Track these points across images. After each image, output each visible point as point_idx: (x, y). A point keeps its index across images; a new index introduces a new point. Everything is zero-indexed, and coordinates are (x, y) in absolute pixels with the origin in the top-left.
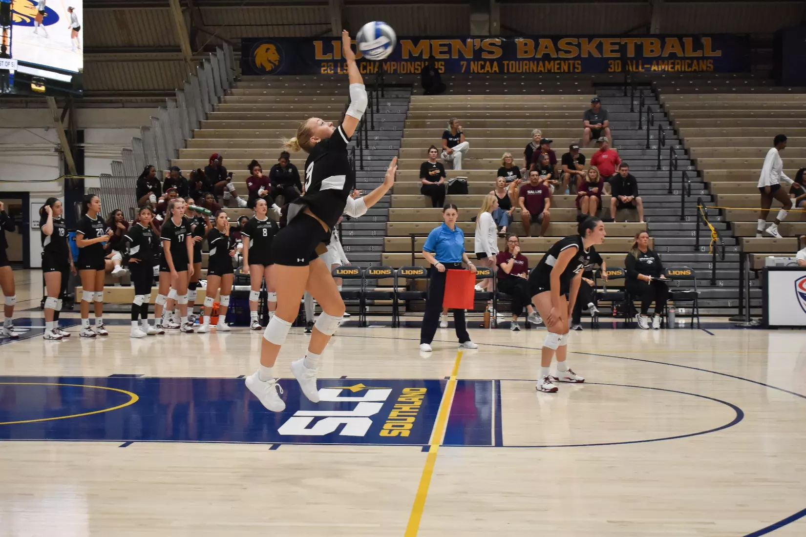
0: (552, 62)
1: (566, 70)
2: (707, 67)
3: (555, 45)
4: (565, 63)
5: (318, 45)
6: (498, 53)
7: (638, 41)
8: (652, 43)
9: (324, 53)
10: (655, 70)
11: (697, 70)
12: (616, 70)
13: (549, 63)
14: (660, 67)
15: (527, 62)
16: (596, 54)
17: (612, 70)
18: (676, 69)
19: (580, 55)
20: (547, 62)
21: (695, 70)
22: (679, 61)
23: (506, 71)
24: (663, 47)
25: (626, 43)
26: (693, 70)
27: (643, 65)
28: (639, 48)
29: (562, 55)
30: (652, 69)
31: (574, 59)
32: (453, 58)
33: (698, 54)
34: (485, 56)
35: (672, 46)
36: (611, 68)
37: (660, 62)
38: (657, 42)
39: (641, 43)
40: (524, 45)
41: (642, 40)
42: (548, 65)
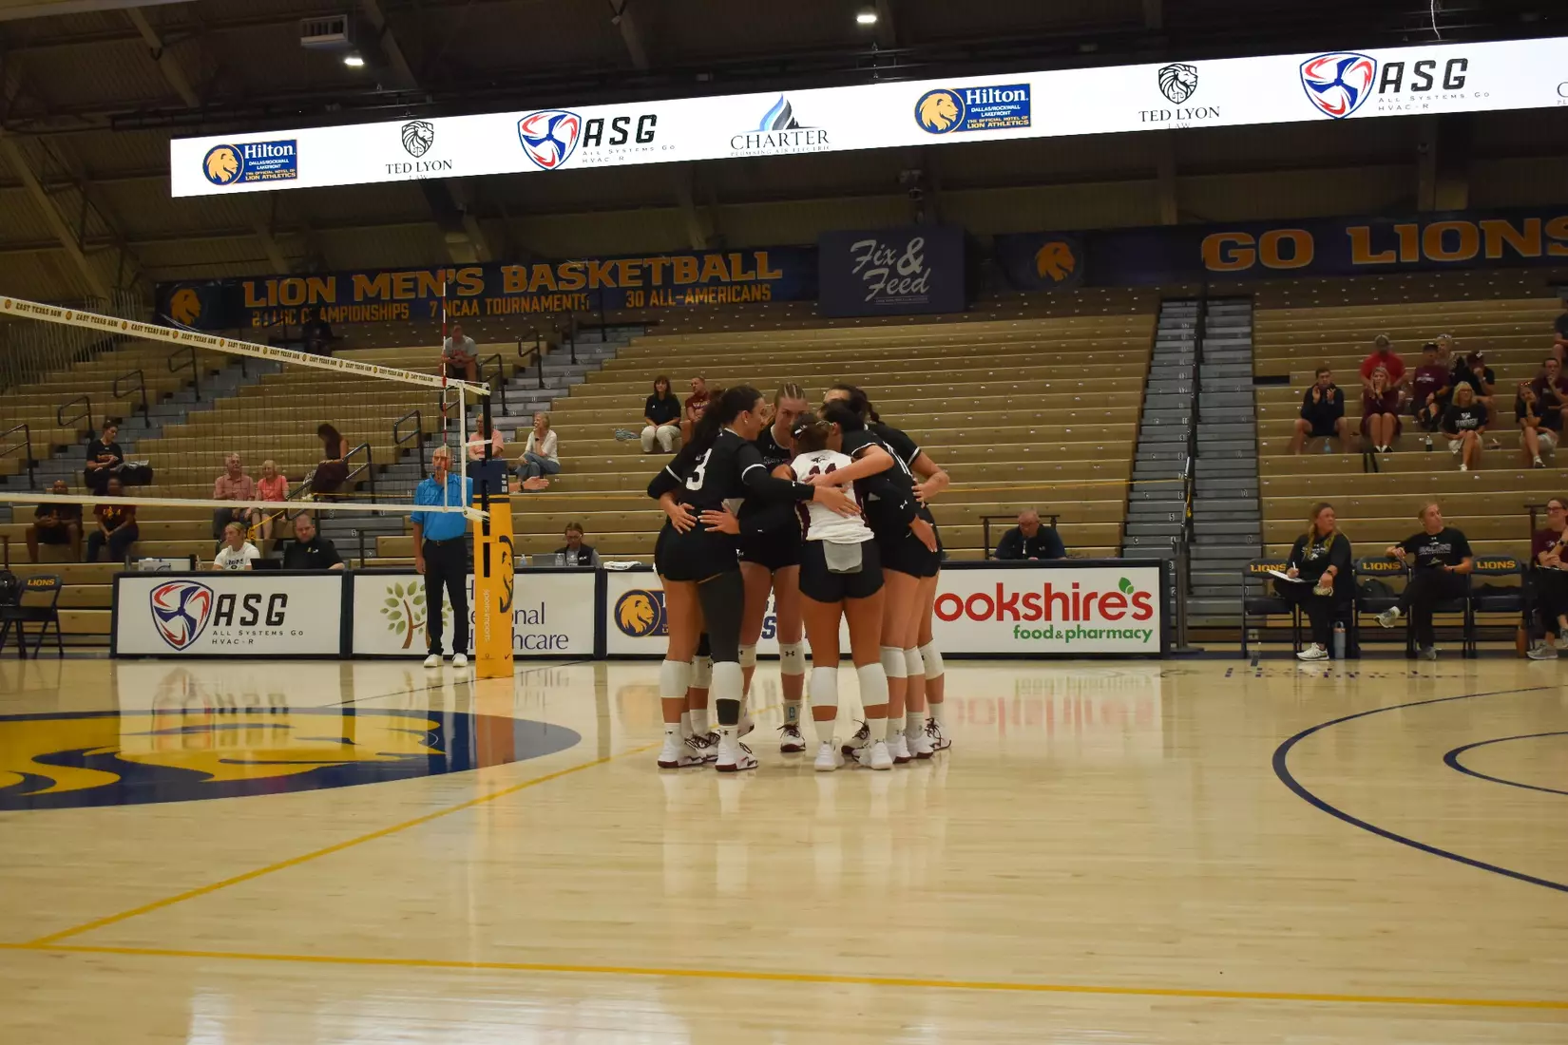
0: (550, 297)
1: (569, 306)
2: (762, 294)
3: (554, 271)
4: (567, 298)
5: (249, 287)
6: (479, 288)
7: (665, 260)
8: (685, 264)
9: (257, 299)
10: (690, 303)
11: (749, 299)
12: (637, 305)
13: (547, 298)
14: (697, 297)
15: (517, 299)
16: (611, 284)
17: (633, 304)
18: (719, 300)
19: (587, 284)
20: (543, 298)
21: (746, 299)
22: (724, 288)
23: (489, 313)
24: (701, 268)
25: (650, 265)
26: (742, 299)
27: (673, 295)
28: (668, 271)
29: (563, 286)
30: (686, 301)
31: (579, 291)
32: (420, 296)
33: (751, 276)
34: (462, 292)
35: (714, 265)
36: (630, 303)
37: (697, 290)
38: (693, 261)
39: (672, 265)
40: (513, 274)
41: (674, 260)
42: (546, 303)
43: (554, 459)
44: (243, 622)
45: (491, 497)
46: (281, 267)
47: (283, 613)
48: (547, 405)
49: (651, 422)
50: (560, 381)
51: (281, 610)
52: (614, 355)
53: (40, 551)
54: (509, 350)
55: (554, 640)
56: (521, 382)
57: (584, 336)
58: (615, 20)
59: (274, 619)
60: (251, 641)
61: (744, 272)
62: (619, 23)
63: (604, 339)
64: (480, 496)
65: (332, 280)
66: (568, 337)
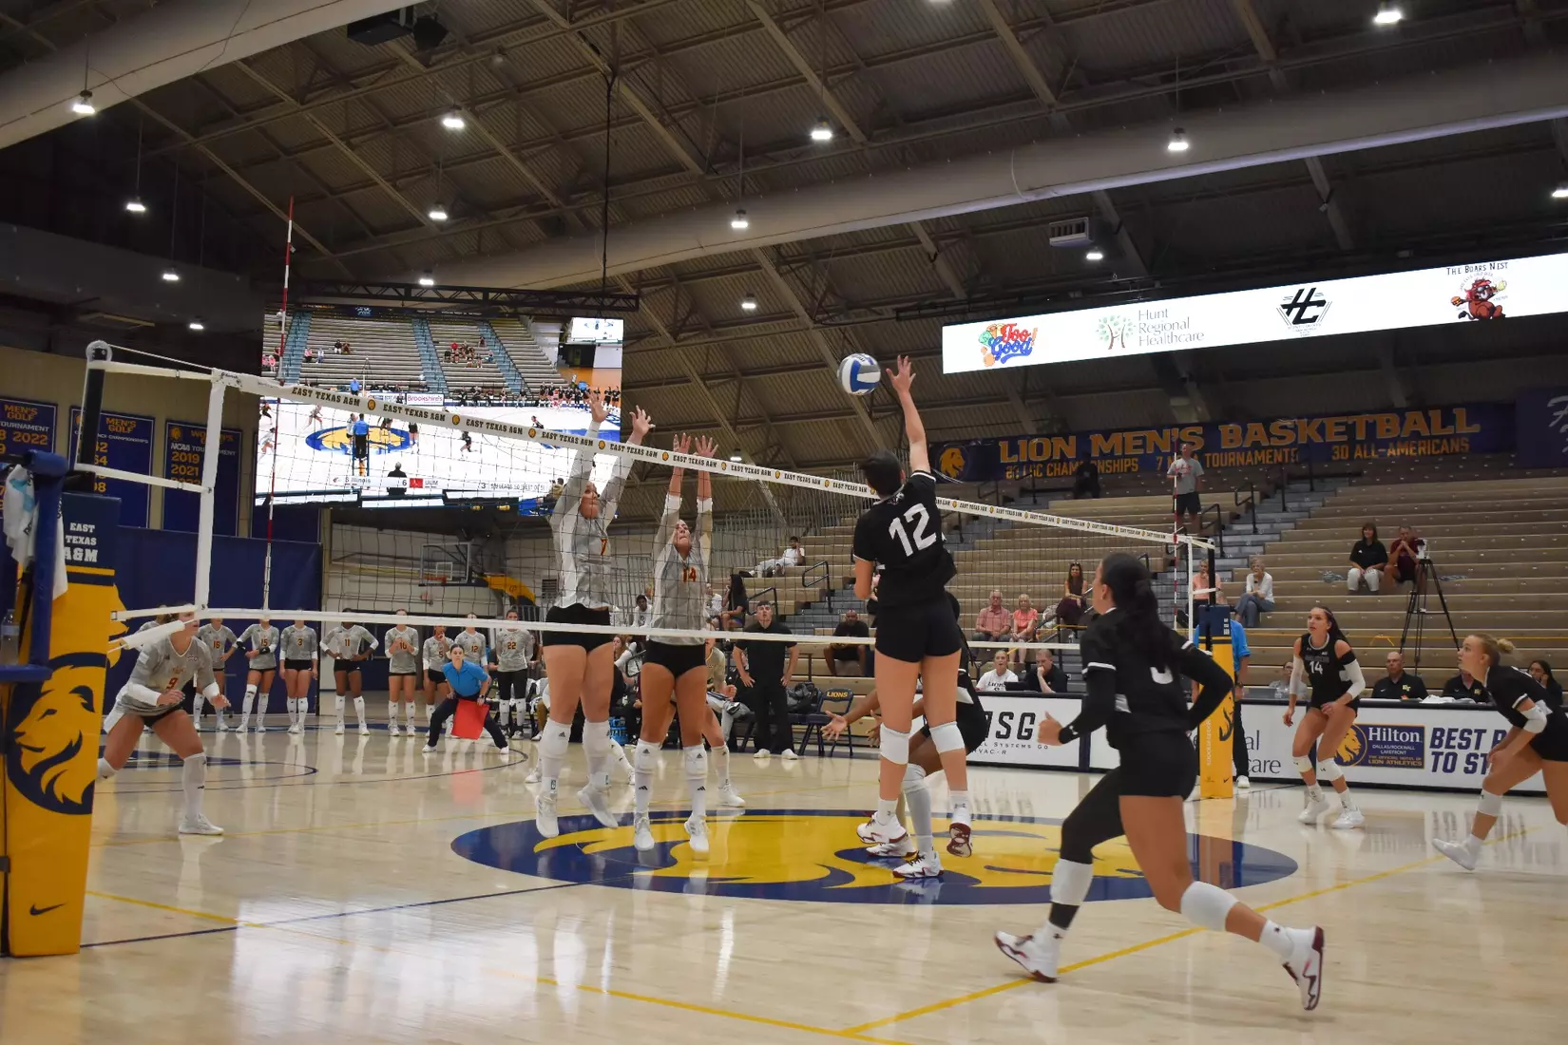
0: (1263, 452)
1: (1280, 460)
2: (1461, 447)
3: (1267, 429)
4: (1279, 452)
5: (1004, 445)
7: (1370, 418)
8: (1388, 421)
9: (1010, 456)
10: (1391, 455)
11: (1448, 452)
12: (1343, 458)
13: (1260, 454)
14: (1398, 450)
15: (1233, 453)
16: (1318, 439)
17: (1338, 457)
18: (1420, 452)
19: (1296, 440)
20: (1256, 452)
21: (1445, 452)
22: (1424, 442)
24: (1402, 424)
25: (1355, 422)
26: (1442, 451)
27: (1376, 449)
28: (1371, 428)
29: (1274, 442)
30: (1389, 454)
31: (1289, 446)
32: (1148, 452)
33: (1449, 430)
35: (1415, 421)
36: (1336, 455)
37: (1399, 444)
38: (1394, 418)
39: (1375, 422)
40: (1230, 432)
41: (1376, 417)
42: (1262, 457)
43: (1270, 598)
44: (998, 735)
45: (1214, 638)
46: (1031, 429)
47: (1032, 730)
48: (1261, 549)
49: (1357, 565)
50: (1272, 526)
51: (1031, 727)
52: (1321, 504)
53: (836, 665)
54: (1226, 500)
55: (1268, 764)
56: (1237, 527)
57: (1293, 487)
58: (1323, 208)
59: (1024, 734)
60: (1004, 752)
61: (1443, 426)
62: (1326, 211)
63: (1312, 490)
64: (1204, 638)
65: (1072, 439)
66: (1279, 487)
